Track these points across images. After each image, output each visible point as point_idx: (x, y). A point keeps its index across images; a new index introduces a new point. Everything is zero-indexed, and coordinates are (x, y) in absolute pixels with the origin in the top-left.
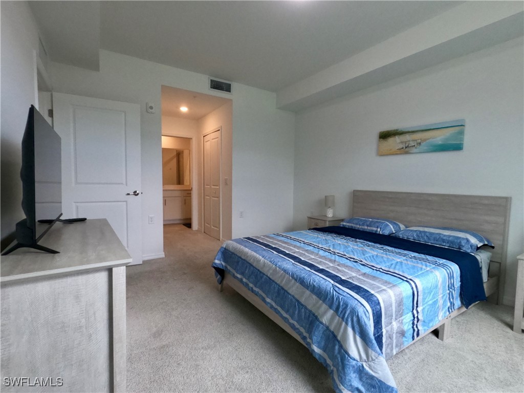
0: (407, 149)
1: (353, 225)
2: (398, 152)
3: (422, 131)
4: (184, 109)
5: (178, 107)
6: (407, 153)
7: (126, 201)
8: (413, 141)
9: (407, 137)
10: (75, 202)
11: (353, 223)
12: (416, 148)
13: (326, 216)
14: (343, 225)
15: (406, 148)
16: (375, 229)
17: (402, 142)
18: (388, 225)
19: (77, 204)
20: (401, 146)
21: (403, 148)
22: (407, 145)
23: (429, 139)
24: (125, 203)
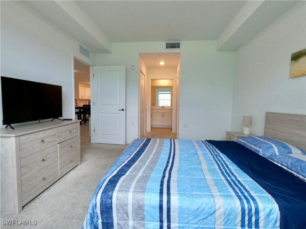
1: (246, 143)
4: (162, 63)
5: (159, 63)
7: (119, 113)
10: (101, 113)
11: (246, 141)
13: (243, 133)
14: (240, 141)
16: (258, 149)
18: (272, 147)
19: (102, 114)
24: (118, 114)
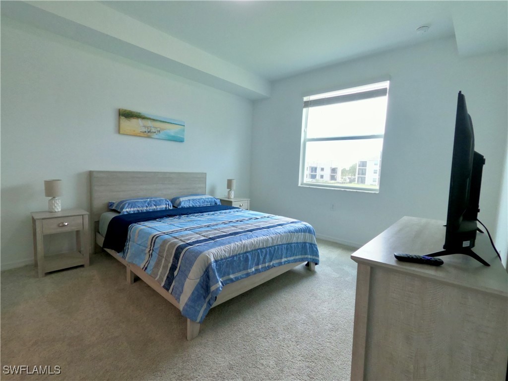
0: (149, 134)
2: (142, 135)
3: (161, 121)
6: (149, 137)
8: (154, 127)
9: (149, 123)
12: (157, 134)
15: (148, 132)
17: (145, 127)
20: (144, 130)
21: (146, 132)
22: (149, 130)
23: (165, 129)
